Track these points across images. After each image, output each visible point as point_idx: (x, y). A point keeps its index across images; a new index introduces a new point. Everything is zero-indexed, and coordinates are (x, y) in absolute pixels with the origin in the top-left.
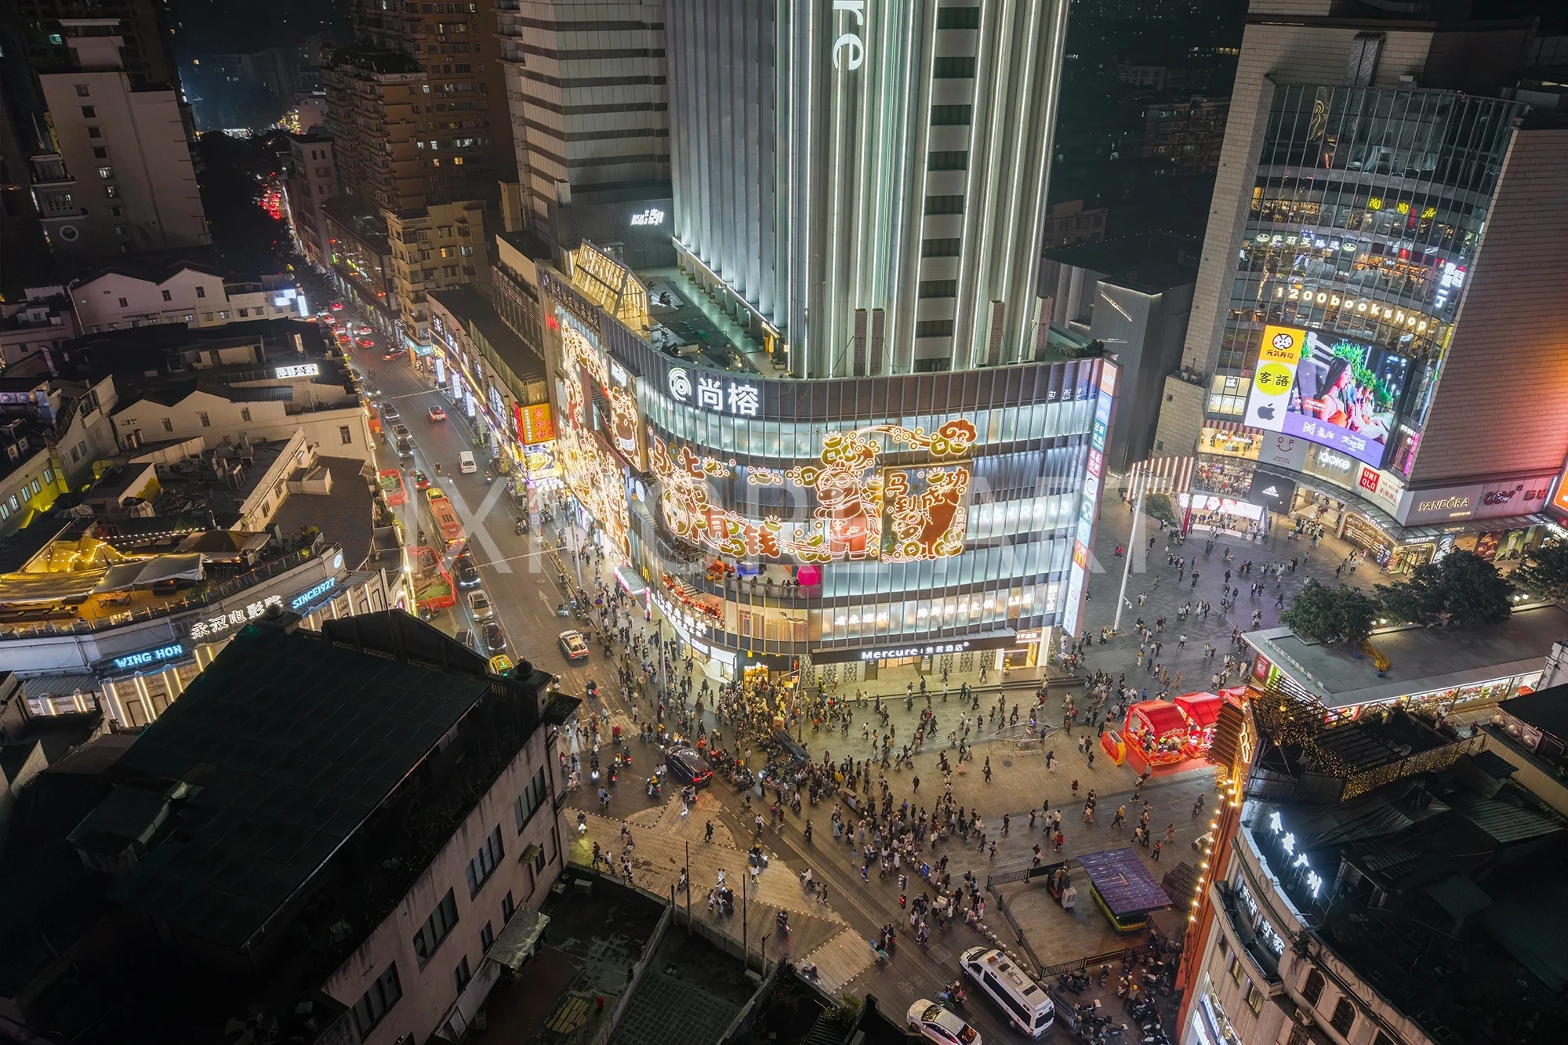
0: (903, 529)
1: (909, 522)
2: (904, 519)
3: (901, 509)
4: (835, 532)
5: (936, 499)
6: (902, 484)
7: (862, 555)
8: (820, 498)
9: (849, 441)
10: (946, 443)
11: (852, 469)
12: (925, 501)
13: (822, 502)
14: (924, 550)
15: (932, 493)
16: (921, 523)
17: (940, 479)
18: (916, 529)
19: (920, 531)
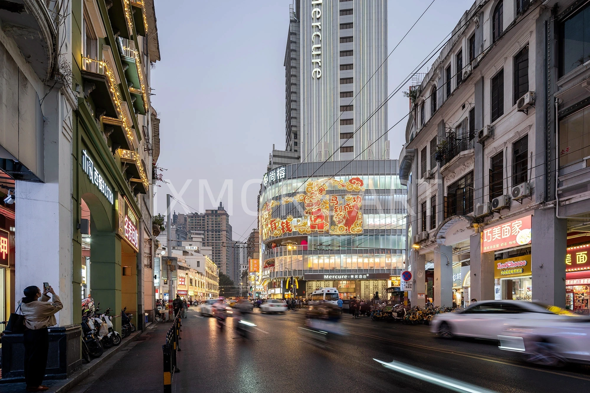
0: (337, 220)
1: (340, 217)
2: (338, 215)
3: (336, 211)
4: (312, 221)
5: (350, 207)
6: (336, 200)
7: (323, 231)
8: (306, 206)
9: (316, 184)
10: (352, 186)
11: (317, 195)
12: (345, 208)
13: (307, 208)
14: (346, 230)
15: (348, 205)
16: (344, 217)
17: (350, 199)
18: (343, 221)
19: (344, 221)
